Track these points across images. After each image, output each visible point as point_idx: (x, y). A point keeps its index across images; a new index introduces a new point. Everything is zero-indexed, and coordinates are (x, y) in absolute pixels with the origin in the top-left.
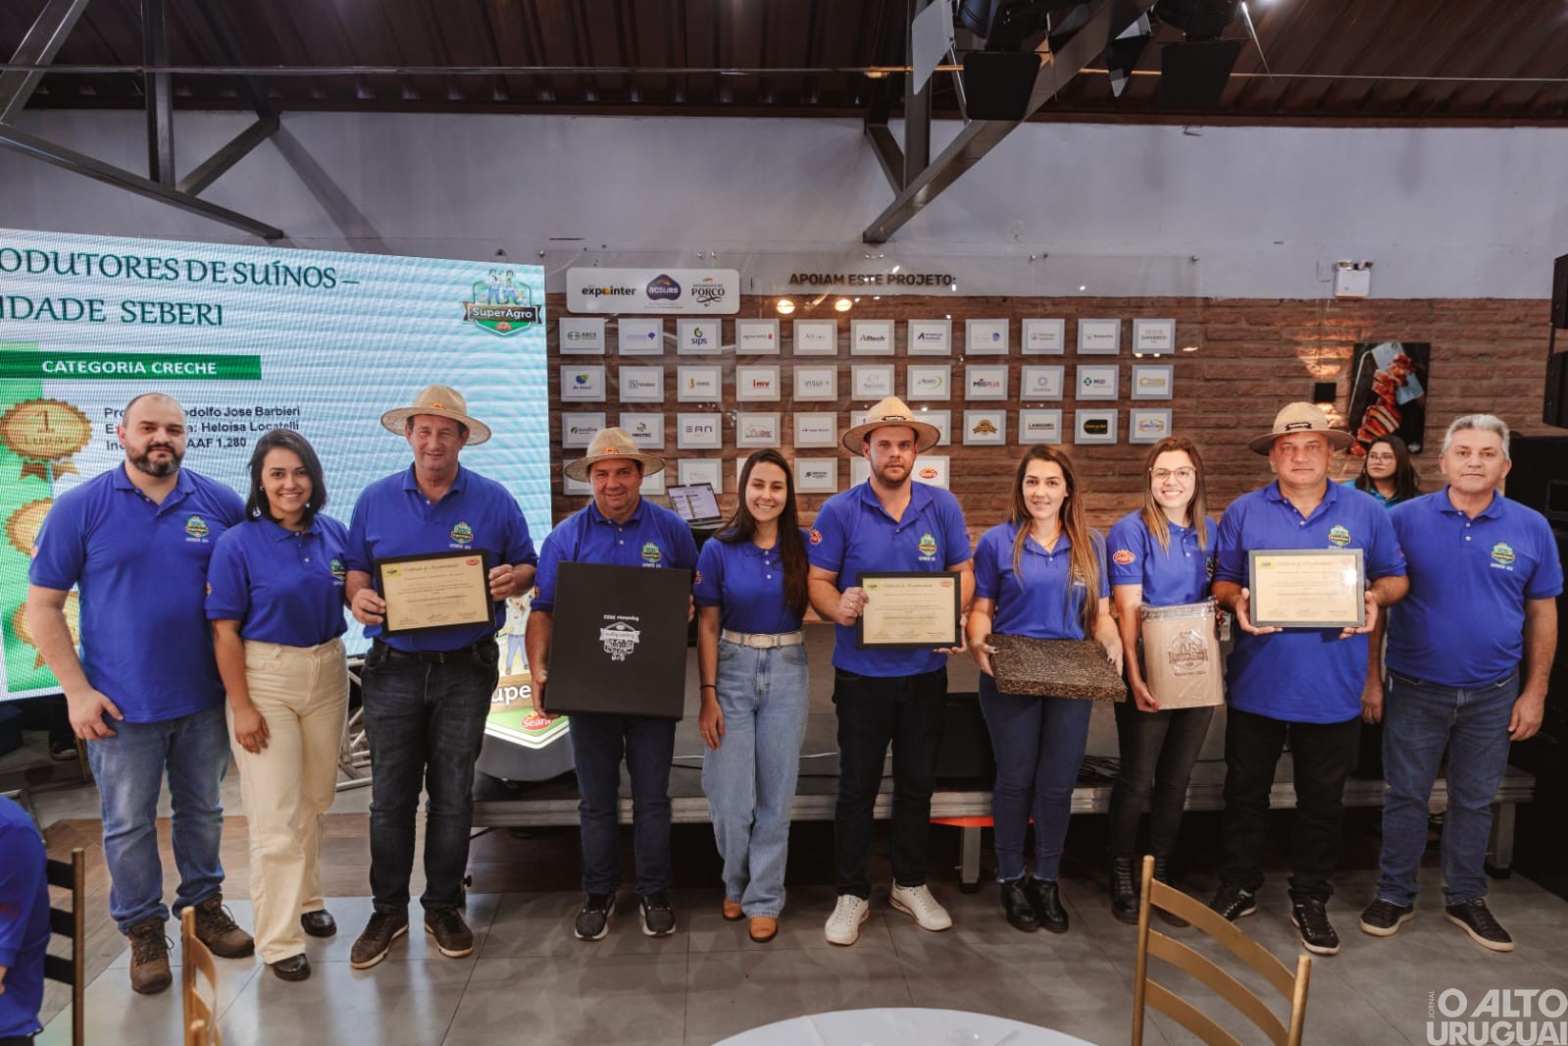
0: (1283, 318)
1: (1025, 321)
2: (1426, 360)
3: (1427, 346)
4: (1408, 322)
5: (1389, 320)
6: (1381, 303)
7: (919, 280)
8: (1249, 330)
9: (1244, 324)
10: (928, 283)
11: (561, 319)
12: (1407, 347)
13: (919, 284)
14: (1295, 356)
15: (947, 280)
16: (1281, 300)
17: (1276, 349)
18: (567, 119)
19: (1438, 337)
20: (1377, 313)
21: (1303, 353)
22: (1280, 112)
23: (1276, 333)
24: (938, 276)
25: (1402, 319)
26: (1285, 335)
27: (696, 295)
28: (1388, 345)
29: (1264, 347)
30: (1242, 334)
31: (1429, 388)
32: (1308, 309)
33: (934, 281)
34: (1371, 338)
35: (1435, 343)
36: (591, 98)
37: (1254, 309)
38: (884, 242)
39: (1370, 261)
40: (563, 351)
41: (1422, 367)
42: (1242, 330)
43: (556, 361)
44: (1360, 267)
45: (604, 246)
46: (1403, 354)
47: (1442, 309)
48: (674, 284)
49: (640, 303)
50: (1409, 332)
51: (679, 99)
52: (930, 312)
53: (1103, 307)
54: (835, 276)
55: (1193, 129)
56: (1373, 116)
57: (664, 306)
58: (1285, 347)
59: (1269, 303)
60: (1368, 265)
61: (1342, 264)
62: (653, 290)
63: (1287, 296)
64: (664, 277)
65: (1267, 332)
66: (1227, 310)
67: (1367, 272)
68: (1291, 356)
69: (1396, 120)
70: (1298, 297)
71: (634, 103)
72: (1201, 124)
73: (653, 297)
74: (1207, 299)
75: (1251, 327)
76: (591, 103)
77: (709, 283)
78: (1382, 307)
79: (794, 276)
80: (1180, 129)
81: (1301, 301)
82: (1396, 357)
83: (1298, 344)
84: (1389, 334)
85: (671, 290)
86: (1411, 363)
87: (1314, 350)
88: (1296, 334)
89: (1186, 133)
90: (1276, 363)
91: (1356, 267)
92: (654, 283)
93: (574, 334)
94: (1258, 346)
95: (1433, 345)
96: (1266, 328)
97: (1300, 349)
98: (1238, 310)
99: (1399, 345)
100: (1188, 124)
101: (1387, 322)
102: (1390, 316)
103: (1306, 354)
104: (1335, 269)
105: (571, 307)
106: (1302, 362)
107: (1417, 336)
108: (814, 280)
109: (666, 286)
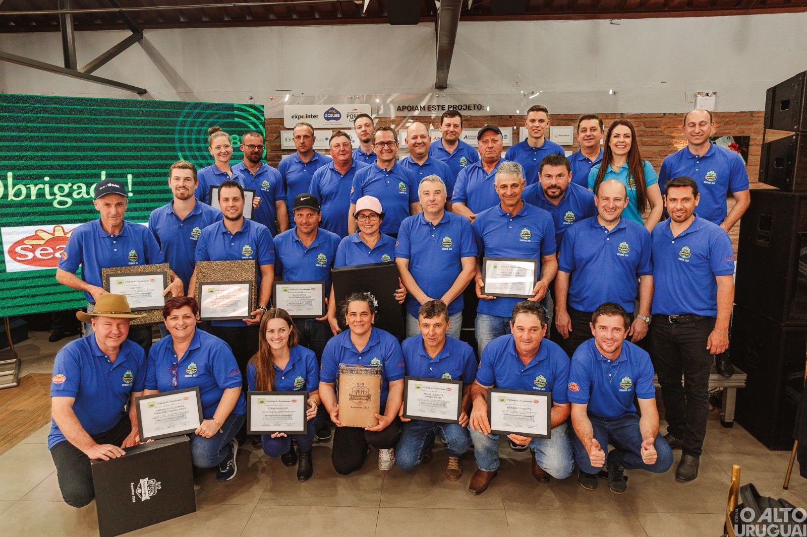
0: (665, 124)
1: (520, 128)
2: (747, 146)
3: (748, 138)
4: (737, 124)
5: (726, 123)
6: (722, 114)
7: (465, 108)
8: (645, 131)
9: (643, 128)
10: (469, 109)
11: (281, 131)
12: (737, 139)
13: (465, 110)
14: (672, 144)
15: (480, 107)
16: (664, 114)
17: (661, 141)
18: (283, 28)
19: (754, 133)
20: (719, 120)
21: (676, 143)
22: (667, 9)
23: (661, 132)
24: (475, 105)
25: (734, 123)
26: (666, 133)
27: (349, 117)
28: (725, 137)
29: (654, 140)
30: (642, 133)
31: (749, 161)
32: (679, 119)
33: (473, 108)
34: (715, 133)
35: (752, 136)
36: (295, 17)
37: (649, 119)
38: (446, 88)
39: (714, 91)
40: (283, 148)
41: (745, 149)
42: (642, 131)
43: (280, 153)
44: (709, 95)
45: (302, 94)
46: (734, 142)
47: (758, 117)
48: (338, 112)
49: (320, 122)
50: (737, 131)
51: (339, 16)
52: (471, 124)
53: (564, 120)
54: (421, 107)
55: (614, 21)
56: (720, 10)
57: (333, 124)
58: (666, 140)
59: (656, 116)
60: (715, 93)
61: (699, 93)
62: (327, 116)
63: (668, 112)
64: (332, 109)
65: (656, 132)
66: (634, 120)
67: (714, 97)
68: (669, 145)
69: (734, 11)
70: (674, 112)
71: (317, 19)
72: (620, 18)
73: (328, 119)
74: (622, 114)
75: (647, 129)
76: (295, 19)
77: (355, 111)
78: (723, 117)
79: (399, 106)
80: (608, 21)
81: (675, 114)
82: (730, 144)
83: (673, 138)
84: (727, 131)
85: (336, 116)
86: (739, 147)
87: (683, 141)
88: (672, 133)
89: (611, 23)
90: (661, 148)
91: (707, 95)
92: (327, 113)
93: (288, 139)
94: (652, 139)
95: (751, 137)
96: (656, 129)
97: (675, 140)
98: (639, 120)
99: (731, 137)
100: (613, 18)
101: (725, 125)
102: (727, 122)
103: (679, 143)
104: (696, 96)
105: (286, 125)
106: (675, 148)
107: (743, 132)
108: (409, 109)
109: (334, 114)
